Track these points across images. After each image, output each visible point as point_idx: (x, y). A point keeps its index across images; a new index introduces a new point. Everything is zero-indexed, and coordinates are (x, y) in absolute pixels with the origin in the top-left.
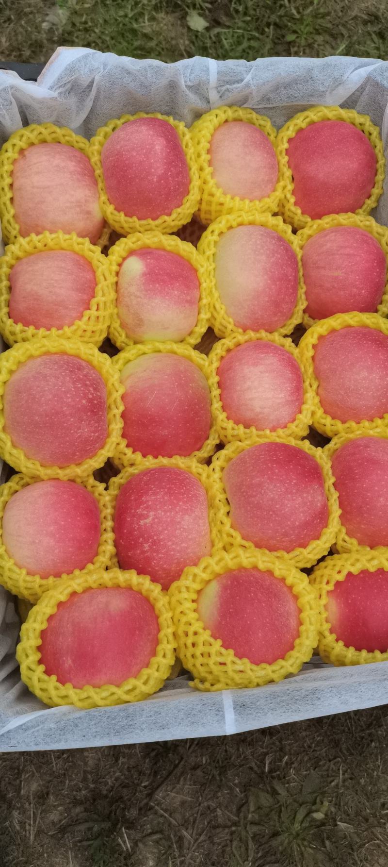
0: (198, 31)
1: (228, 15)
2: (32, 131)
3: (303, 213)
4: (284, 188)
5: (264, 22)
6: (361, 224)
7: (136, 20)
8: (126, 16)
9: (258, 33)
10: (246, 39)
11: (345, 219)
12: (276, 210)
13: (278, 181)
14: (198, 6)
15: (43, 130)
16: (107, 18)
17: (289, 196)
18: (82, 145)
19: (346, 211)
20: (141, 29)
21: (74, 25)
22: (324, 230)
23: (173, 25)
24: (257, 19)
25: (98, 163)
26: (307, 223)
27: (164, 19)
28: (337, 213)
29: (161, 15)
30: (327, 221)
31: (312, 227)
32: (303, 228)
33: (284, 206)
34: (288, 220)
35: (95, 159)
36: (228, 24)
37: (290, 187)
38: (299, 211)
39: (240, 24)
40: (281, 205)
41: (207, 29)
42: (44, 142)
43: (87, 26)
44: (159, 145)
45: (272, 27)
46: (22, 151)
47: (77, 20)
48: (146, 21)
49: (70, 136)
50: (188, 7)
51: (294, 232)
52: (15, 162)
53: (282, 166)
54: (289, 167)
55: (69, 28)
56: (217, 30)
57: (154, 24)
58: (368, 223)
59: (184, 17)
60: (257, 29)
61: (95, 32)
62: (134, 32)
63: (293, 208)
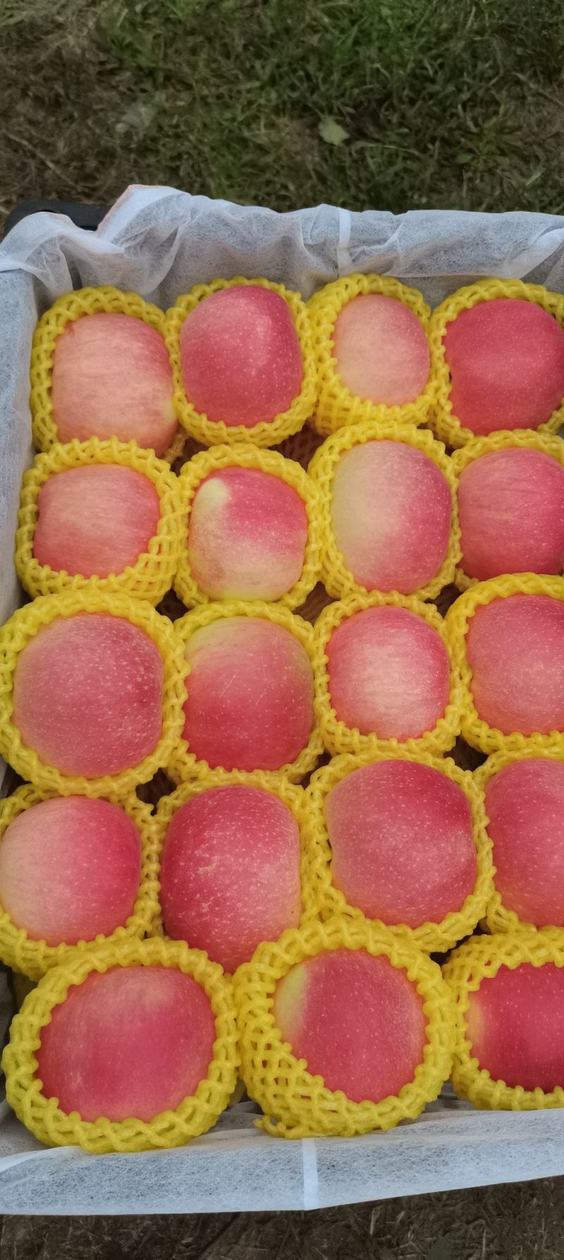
0: (332, 145)
1: (377, 123)
2: (86, 296)
3: (462, 426)
4: (437, 390)
5: (427, 137)
6: (545, 447)
7: (248, 125)
8: (234, 119)
9: (419, 151)
10: (400, 158)
11: (521, 438)
12: (424, 420)
13: (429, 380)
14: (335, 110)
15: (100, 295)
16: (208, 121)
17: (443, 401)
18: (154, 318)
19: (524, 426)
20: (253, 139)
21: (160, 128)
22: (491, 451)
23: (299, 134)
24: (418, 131)
25: (175, 344)
26: (467, 440)
27: (287, 126)
28: (511, 429)
29: (283, 121)
30: (496, 440)
31: (475, 446)
32: (461, 447)
33: (435, 415)
34: (441, 434)
35: (171, 338)
36: (376, 136)
37: (446, 389)
38: (457, 423)
39: (394, 138)
40: (432, 413)
41: (347, 142)
42: (101, 311)
43: (179, 131)
44: (262, 326)
45: (437, 144)
46: (69, 324)
47: (165, 122)
48: (262, 127)
49: (139, 305)
50: (322, 111)
51: (449, 451)
52: (58, 338)
53: (435, 360)
54: (446, 361)
55: (154, 132)
56: (360, 144)
57: (273, 133)
58: (554, 446)
59: (314, 126)
60: (417, 145)
61: (189, 141)
62: (244, 142)
63: (449, 419)
